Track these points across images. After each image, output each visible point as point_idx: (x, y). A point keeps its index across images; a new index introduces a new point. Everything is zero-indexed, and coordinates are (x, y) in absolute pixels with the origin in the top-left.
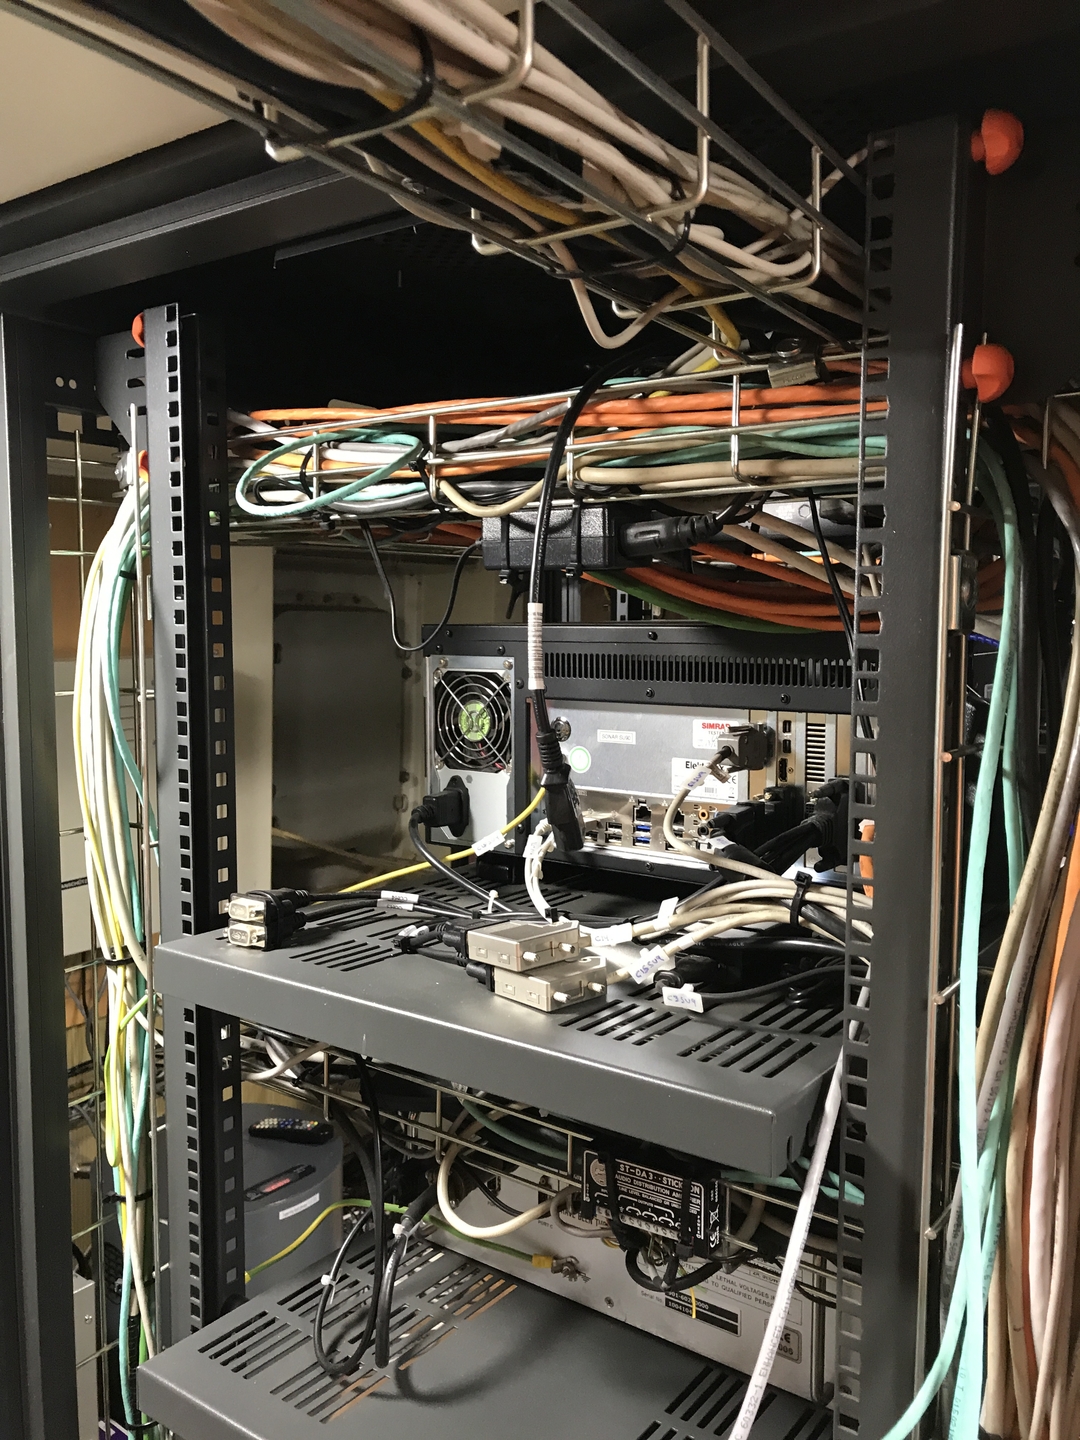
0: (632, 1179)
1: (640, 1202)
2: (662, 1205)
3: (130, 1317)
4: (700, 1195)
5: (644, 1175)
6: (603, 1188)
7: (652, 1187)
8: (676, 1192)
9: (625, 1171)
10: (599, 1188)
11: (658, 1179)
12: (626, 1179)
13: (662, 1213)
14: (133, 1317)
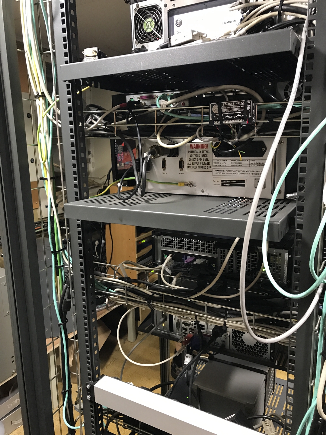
0: (227, 107)
1: (230, 113)
2: (238, 112)
3: (51, 216)
4: (250, 103)
5: (231, 104)
6: (217, 114)
7: (234, 107)
8: (242, 105)
9: (224, 105)
10: (215, 114)
11: (236, 104)
12: (225, 108)
13: (237, 114)
14: (52, 216)
